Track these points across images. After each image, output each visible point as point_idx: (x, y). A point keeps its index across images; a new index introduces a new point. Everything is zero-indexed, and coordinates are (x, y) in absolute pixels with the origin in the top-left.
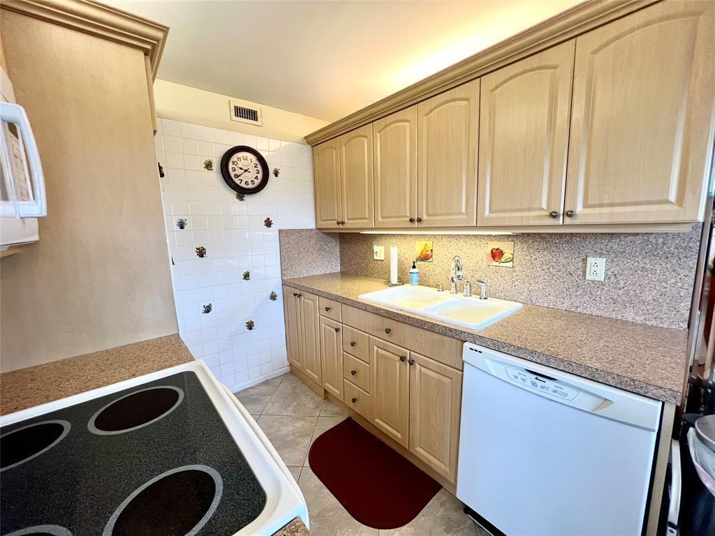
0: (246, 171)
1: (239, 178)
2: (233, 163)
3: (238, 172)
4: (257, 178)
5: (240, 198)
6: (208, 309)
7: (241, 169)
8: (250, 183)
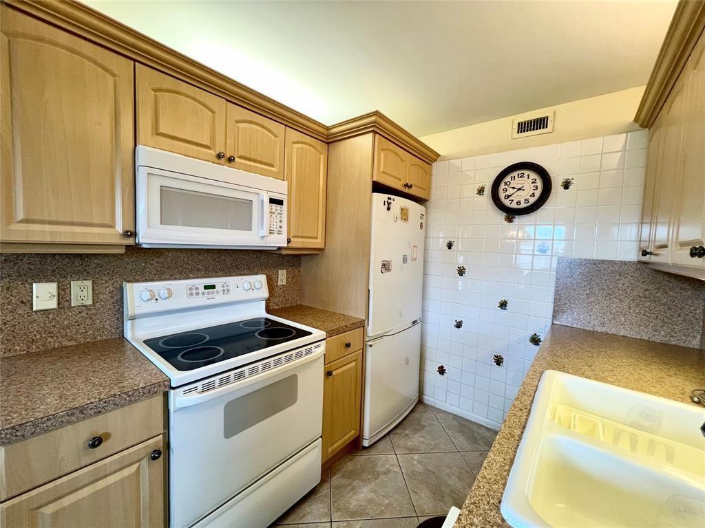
0: (519, 189)
1: (510, 198)
2: (506, 184)
3: (510, 191)
4: (533, 195)
5: (510, 219)
6: (459, 325)
7: (514, 188)
8: (523, 201)
